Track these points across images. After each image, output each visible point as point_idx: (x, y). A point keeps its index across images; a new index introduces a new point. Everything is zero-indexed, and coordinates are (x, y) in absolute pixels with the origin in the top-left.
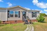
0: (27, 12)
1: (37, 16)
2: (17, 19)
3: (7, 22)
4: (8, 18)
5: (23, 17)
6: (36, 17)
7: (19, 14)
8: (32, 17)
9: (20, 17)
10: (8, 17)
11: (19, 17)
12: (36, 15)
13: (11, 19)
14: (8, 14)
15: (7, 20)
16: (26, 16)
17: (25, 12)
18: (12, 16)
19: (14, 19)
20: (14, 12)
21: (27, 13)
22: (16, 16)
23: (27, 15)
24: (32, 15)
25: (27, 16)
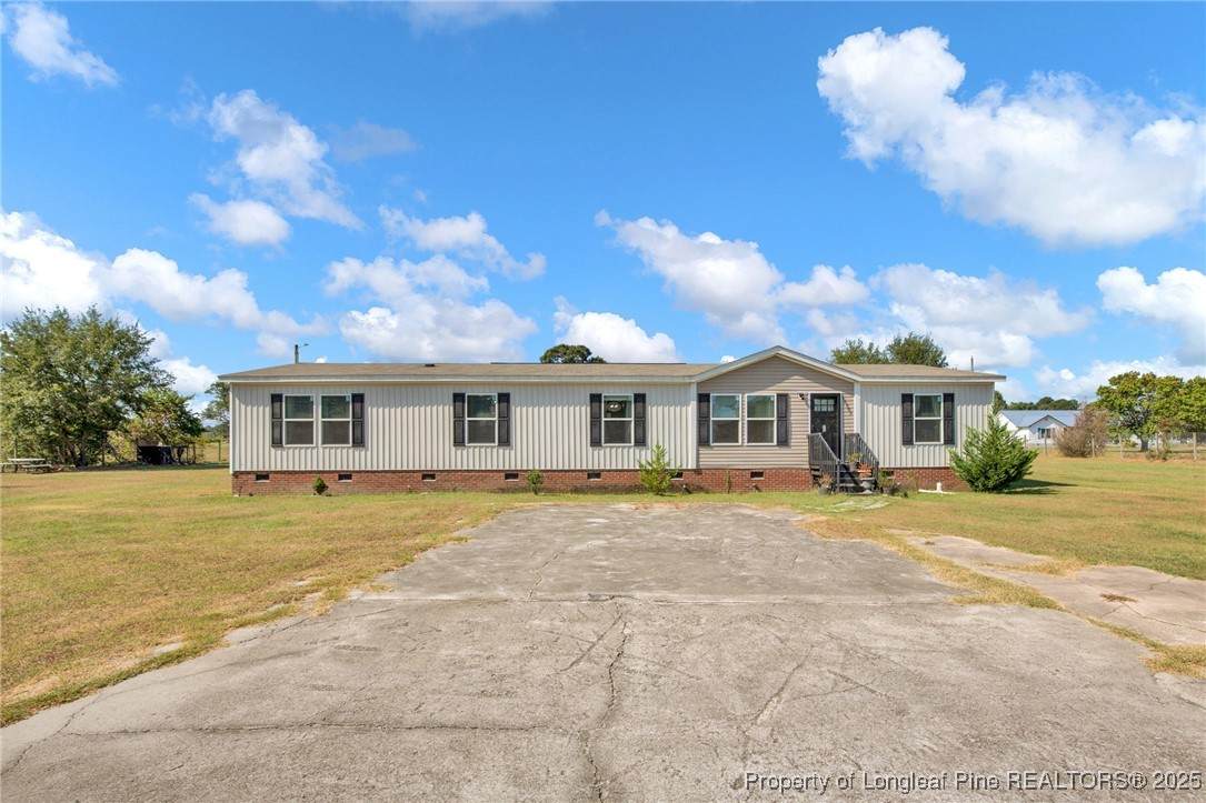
0: (856, 399)
1: (961, 436)
2: (766, 456)
3: (696, 480)
4: (703, 451)
5: (811, 439)
6: (950, 440)
7: (783, 417)
8: (907, 441)
9: (793, 441)
10: (703, 442)
11: (784, 441)
12: (950, 418)
13: (722, 456)
14: (703, 419)
15: (692, 465)
16: (846, 430)
17: (835, 397)
18: (727, 432)
19: (741, 454)
20: (743, 400)
21: (855, 402)
22: (758, 432)
23: (851, 424)
24: (906, 418)
25: (856, 430)
